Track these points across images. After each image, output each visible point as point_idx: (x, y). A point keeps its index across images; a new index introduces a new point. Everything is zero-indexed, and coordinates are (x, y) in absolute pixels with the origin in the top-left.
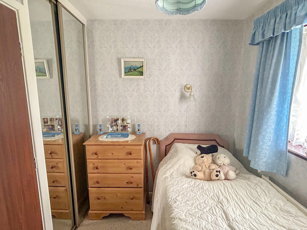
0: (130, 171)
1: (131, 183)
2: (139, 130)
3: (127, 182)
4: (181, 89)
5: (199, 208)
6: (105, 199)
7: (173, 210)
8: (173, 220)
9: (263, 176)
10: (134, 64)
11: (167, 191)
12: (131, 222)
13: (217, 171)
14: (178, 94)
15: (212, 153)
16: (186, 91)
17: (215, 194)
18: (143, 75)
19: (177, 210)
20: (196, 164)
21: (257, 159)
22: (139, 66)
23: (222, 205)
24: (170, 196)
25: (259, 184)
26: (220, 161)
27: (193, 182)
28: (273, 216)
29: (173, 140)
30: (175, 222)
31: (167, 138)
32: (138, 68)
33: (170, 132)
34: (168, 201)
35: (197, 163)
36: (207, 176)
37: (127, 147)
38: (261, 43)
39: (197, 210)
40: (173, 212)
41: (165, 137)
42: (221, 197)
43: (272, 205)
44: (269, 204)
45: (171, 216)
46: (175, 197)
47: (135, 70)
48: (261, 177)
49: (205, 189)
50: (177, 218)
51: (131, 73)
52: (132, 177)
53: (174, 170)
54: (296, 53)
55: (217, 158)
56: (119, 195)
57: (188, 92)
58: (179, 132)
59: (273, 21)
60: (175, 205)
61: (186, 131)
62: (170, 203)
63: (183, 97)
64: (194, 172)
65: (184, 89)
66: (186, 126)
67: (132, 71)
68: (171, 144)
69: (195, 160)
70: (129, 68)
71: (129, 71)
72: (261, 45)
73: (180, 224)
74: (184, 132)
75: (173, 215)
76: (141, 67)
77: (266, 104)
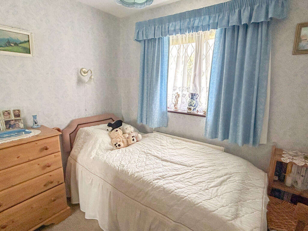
0: (48, 169)
1: (52, 183)
2: (36, 123)
3: (44, 184)
4: (78, 74)
5: (140, 161)
6: (13, 222)
7: (127, 171)
8: (133, 175)
9: (154, 132)
10: (14, 37)
11: (109, 164)
12: (55, 227)
13: (133, 137)
14: (74, 79)
15: (119, 127)
16: (82, 75)
17: (140, 151)
18: (30, 53)
19: (130, 169)
20: (112, 139)
21: (153, 121)
22: (22, 40)
23: (150, 154)
24: (115, 165)
25: (156, 136)
26: (128, 130)
27: (121, 151)
28: (173, 148)
29: (76, 127)
30: (136, 176)
31: (69, 126)
32: (21, 43)
33: (71, 119)
34: (116, 169)
35: (113, 137)
36: (126, 143)
37: (38, 142)
38: (143, 41)
39: (141, 163)
40: (128, 171)
41: (66, 125)
42: (146, 151)
43: (169, 143)
44: (167, 143)
45: (129, 175)
46: (119, 164)
47: (16, 44)
48: (153, 133)
49: (132, 151)
50: (135, 173)
51: (10, 48)
52: (51, 176)
53: (96, 150)
54: (167, 51)
55: (125, 129)
56: (34, 206)
57: (84, 76)
58: (80, 118)
59: (153, 28)
60: (125, 168)
61: (86, 115)
62: (120, 169)
63: (80, 81)
64: (117, 143)
65: (80, 73)
66: (86, 110)
67: (12, 46)
68: (76, 130)
69: (110, 136)
70: (7, 41)
71: (7, 45)
72: (143, 42)
73: (141, 174)
74: (84, 117)
75: (130, 173)
76: (25, 42)
77: (154, 83)
